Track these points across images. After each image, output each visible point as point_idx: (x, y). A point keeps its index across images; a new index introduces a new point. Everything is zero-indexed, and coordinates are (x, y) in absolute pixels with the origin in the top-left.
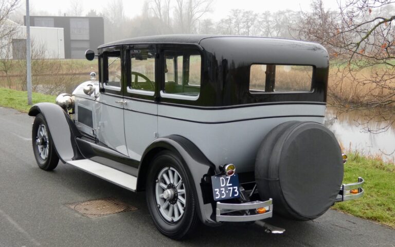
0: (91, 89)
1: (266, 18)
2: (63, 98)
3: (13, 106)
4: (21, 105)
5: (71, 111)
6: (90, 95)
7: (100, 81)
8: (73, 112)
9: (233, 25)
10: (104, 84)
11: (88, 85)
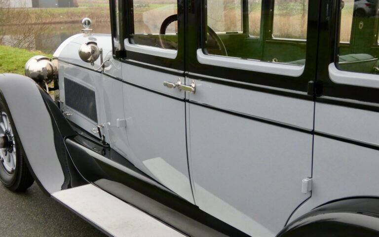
0: (93, 51)
2: (36, 64)
5: (52, 85)
6: (92, 62)
7: (114, 35)
8: (56, 87)
10: (126, 41)
11: (88, 44)
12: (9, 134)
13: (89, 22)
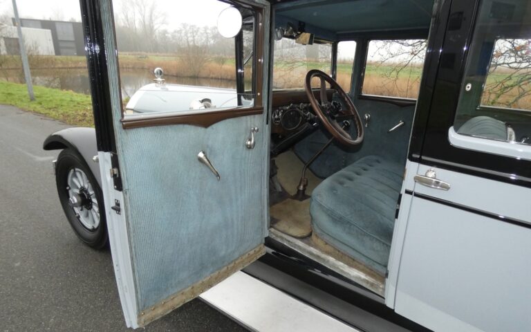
1: (205, 31)
3: (13, 103)
4: (22, 101)
9: (183, 34)
11: (203, 101)
12: (86, 191)
13: (161, 71)
